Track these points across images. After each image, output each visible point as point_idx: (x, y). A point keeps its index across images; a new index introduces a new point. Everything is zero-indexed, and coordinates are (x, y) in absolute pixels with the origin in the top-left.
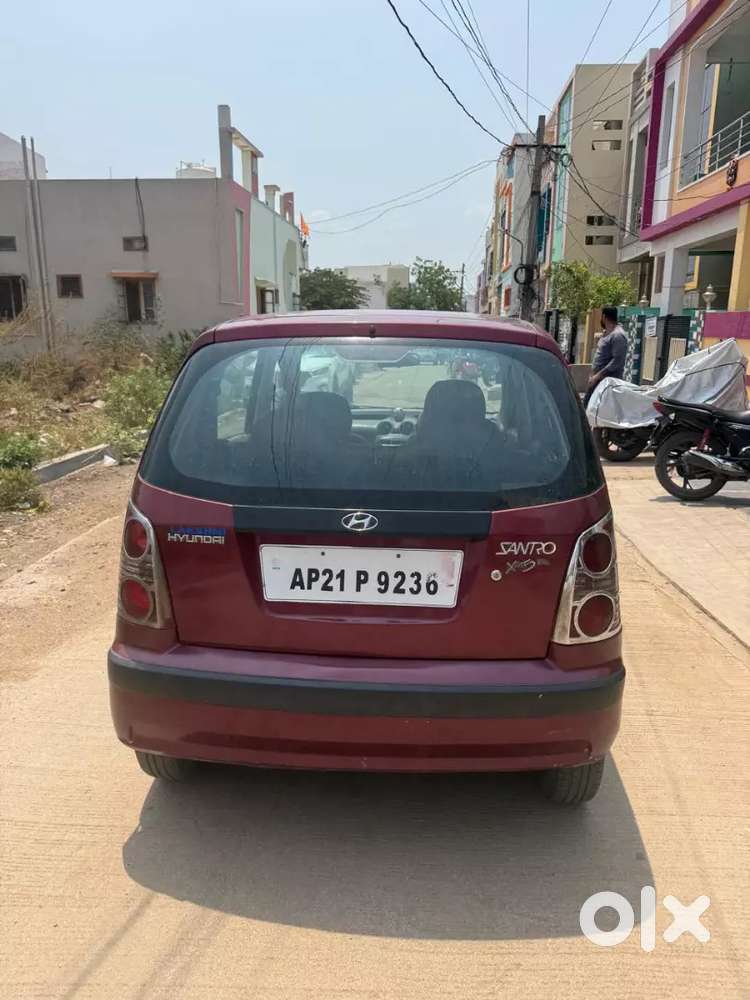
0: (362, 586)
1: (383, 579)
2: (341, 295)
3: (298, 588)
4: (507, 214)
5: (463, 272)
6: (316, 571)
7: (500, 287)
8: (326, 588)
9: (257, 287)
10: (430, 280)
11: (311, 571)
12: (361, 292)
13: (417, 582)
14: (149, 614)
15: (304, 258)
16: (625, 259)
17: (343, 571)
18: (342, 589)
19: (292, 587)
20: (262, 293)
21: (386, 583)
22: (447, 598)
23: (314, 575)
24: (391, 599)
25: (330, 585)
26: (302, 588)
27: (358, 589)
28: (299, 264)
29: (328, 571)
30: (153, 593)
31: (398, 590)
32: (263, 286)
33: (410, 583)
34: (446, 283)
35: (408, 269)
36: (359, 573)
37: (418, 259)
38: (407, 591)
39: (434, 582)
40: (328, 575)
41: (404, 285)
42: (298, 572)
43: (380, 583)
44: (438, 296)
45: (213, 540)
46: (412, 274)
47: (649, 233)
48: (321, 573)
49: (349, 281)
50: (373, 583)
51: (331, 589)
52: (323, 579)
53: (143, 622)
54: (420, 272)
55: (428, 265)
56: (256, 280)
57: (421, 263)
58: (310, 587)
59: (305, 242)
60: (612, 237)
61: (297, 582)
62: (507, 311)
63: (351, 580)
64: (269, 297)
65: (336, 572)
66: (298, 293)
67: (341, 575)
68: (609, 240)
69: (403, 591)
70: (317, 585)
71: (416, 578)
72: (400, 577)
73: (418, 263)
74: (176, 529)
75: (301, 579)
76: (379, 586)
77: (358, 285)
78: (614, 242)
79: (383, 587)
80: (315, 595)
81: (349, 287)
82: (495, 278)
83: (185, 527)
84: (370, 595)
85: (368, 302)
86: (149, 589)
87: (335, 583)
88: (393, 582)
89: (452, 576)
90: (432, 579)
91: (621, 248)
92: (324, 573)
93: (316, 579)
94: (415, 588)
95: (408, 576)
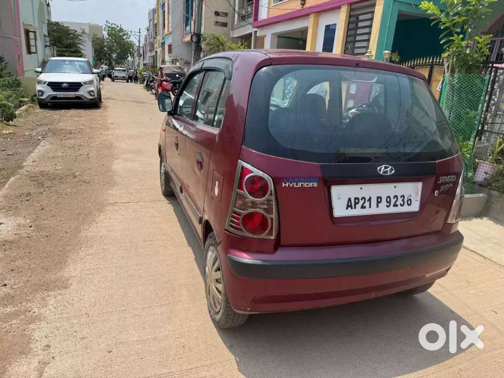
0: (379, 204)
1: (388, 200)
2: (68, 38)
3: (349, 208)
4: (166, 4)
5: (140, 33)
6: (358, 199)
7: (163, 44)
8: (363, 207)
9: (24, 29)
10: (115, 35)
11: (356, 199)
12: (80, 38)
13: (403, 200)
14: (267, 232)
15: (49, 13)
16: (235, 36)
17: (370, 197)
18: (370, 207)
19: (347, 209)
20: (27, 32)
21: (390, 202)
22: (415, 207)
23: (357, 201)
24: (392, 210)
25: (364, 205)
26: (352, 208)
27: (377, 207)
28: (47, 17)
29: (363, 198)
30: (272, 219)
31: (395, 205)
32: (28, 28)
33: (400, 201)
34: (125, 37)
35: (102, 27)
36: (378, 198)
37: (107, 22)
38: (399, 205)
39: (410, 200)
40: (363, 200)
41: (99, 36)
42: (350, 200)
43: (387, 202)
44: (120, 45)
45: (310, 185)
46: (104, 30)
47: (256, 24)
48: (360, 199)
49: (71, 30)
50: (384, 203)
51: (365, 207)
52: (361, 202)
53: (263, 236)
54: (108, 30)
55: (113, 26)
56: (23, 23)
57: (110, 25)
58: (355, 208)
59: (49, 4)
60: (226, 23)
61: (349, 206)
62: (170, 57)
63: (374, 202)
64: (32, 35)
65: (367, 199)
66: (47, 35)
67: (370, 200)
68: (225, 25)
69: (397, 206)
70: (359, 206)
71: (402, 198)
72: (396, 198)
73: (107, 24)
74: (287, 179)
75: (351, 203)
76: (387, 204)
77: (76, 33)
78: (228, 26)
79: (388, 204)
80: (357, 212)
81: (71, 34)
82: (159, 38)
83: (293, 178)
84: (383, 209)
85: (85, 44)
86: (268, 216)
87: (367, 204)
88: (393, 201)
89: (417, 195)
90: (409, 198)
91: (233, 29)
92: (362, 200)
93: (358, 203)
94: (402, 204)
95: (399, 198)
